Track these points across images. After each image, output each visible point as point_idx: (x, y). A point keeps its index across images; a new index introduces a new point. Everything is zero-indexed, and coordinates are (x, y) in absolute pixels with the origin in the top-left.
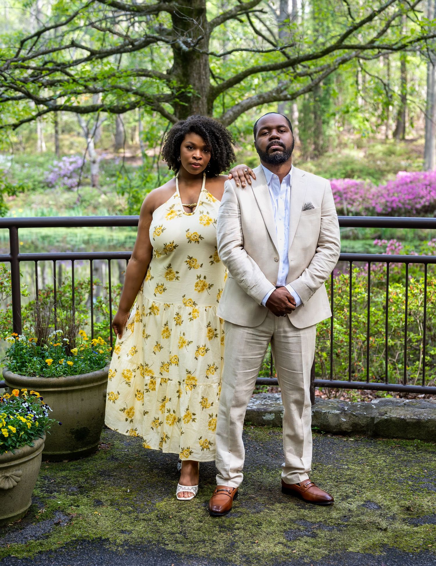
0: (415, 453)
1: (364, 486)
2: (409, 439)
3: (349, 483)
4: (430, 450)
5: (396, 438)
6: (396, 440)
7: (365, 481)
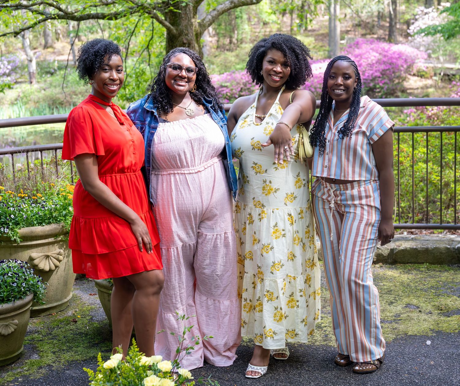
0: (427, 273)
1: (400, 295)
2: (420, 263)
3: (389, 294)
4: (437, 270)
5: (410, 263)
6: (410, 264)
7: (400, 292)
